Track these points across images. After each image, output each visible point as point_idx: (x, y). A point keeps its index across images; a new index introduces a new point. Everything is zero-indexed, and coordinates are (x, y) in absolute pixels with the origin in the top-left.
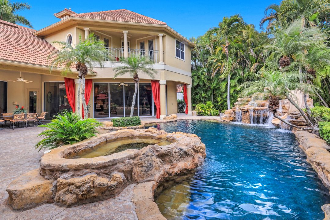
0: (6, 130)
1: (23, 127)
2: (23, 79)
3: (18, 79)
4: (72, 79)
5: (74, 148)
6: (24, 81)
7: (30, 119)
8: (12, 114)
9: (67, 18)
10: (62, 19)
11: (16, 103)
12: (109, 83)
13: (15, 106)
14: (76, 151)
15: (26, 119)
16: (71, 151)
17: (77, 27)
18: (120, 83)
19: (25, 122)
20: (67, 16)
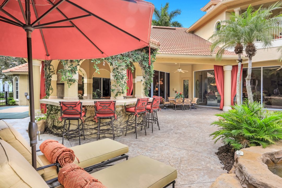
0: (171, 110)
1: (182, 109)
2: (181, 70)
3: (178, 70)
4: (221, 66)
5: (272, 155)
6: (182, 71)
7: (186, 103)
8: (174, 98)
9: (213, 8)
10: (207, 11)
11: (175, 90)
12: (262, 67)
13: (174, 92)
14: (274, 159)
15: (184, 103)
16: (269, 159)
17: (227, 10)
18: (280, 66)
19: (183, 105)
20: (212, 6)
